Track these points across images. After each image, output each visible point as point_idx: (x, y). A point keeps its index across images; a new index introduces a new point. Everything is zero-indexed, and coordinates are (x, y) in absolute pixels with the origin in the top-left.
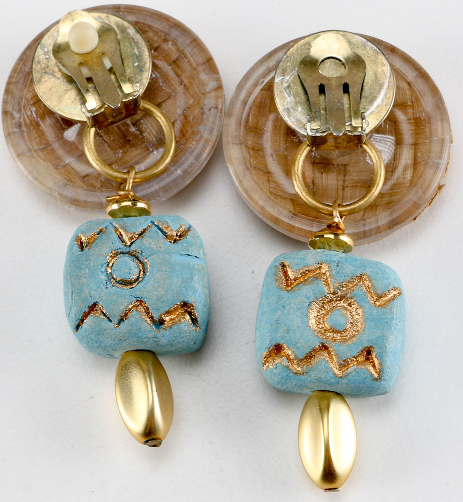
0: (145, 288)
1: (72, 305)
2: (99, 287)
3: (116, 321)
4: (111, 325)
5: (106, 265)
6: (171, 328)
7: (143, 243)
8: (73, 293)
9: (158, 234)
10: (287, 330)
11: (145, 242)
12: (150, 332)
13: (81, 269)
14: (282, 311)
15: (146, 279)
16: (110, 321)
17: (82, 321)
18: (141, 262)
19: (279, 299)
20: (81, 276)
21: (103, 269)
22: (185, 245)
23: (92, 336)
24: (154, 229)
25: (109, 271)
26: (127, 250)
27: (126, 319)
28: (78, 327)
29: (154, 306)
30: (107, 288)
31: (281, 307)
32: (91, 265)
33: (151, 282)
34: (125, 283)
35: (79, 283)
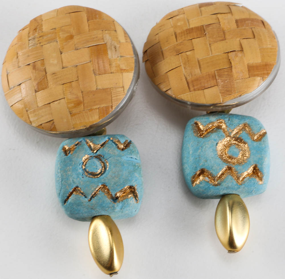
0: (107, 177)
1: (61, 188)
2: (78, 177)
3: (90, 197)
4: (86, 200)
5: (81, 164)
6: (123, 201)
7: (104, 151)
8: (62, 181)
9: (113, 145)
10: (206, 160)
11: (105, 150)
12: (110, 203)
13: (67, 166)
14: (201, 150)
15: (106, 172)
16: (86, 197)
17: (68, 198)
18: (103, 162)
19: (198, 143)
20: (67, 170)
21: (80, 167)
22: (129, 151)
23: (74, 206)
24: (110, 142)
25: (84, 167)
26: (95, 155)
27: (95, 196)
28: (65, 201)
29: (112, 188)
30: (83, 177)
31: (200, 148)
32: (73, 164)
33: (110, 174)
34: (94, 175)
35: (66, 175)
